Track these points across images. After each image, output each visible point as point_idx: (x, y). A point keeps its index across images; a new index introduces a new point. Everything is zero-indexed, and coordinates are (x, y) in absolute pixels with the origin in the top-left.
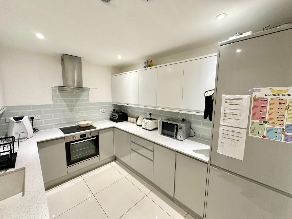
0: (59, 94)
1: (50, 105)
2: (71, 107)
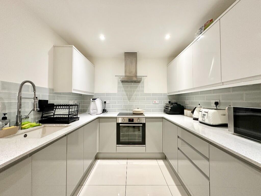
0: (122, 85)
1: (116, 94)
2: (129, 96)
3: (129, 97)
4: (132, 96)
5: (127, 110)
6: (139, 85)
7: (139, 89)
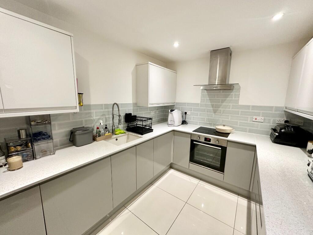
0: (207, 94)
3: (214, 109)
4: (219, 108)
5: (210, 124)
6: (231, 92)
7: (231, 99)
